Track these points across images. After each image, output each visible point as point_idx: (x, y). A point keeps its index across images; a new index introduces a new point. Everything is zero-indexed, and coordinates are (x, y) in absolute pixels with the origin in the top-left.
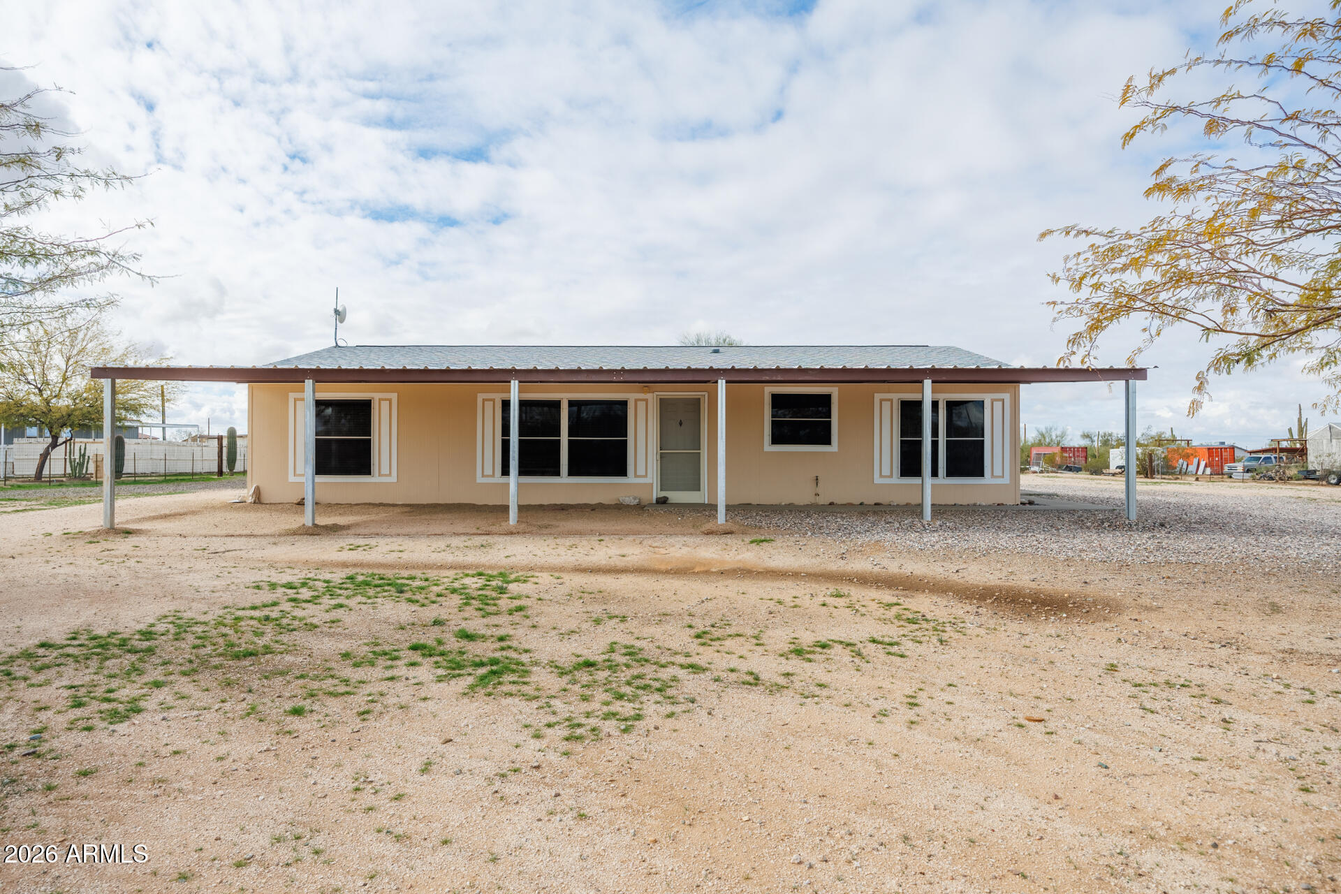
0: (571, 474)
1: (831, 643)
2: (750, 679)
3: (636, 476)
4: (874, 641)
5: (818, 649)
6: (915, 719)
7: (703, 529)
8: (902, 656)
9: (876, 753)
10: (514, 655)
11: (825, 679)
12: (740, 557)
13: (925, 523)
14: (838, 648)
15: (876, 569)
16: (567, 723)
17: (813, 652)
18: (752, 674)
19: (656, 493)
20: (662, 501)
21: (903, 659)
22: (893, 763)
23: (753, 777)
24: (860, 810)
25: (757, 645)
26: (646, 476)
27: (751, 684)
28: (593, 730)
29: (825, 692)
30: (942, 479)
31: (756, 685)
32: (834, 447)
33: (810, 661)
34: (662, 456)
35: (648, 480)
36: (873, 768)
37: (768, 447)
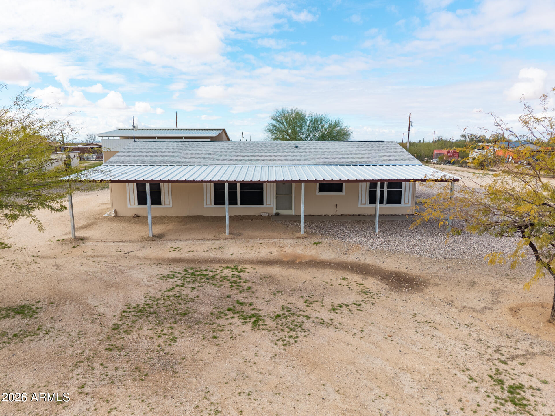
0: (242, 204)
1: (342, 305)
2: (321, 321)
3: (267, 204)
4: (354, 304)
5: (339, 308)
6: (362, 336)
7: (296, 236)
8: (361, 311)
9: (352, 348)
10: (257, 312)
11: (341, 321)
12: (310, 253)
13: (376, 234)
14: (344, 306)
15: (357, 260)
16: (281, 340)
17: (337, 309)
18: (322, 319)
19: (274, 211)
20: (277, 214)
21: (361, 312)
22: (356, 350)
23: (326, 356)
24: (349, 364)
25: (322, 306)
26: (271, 204)
27: (322, 323)
28: (288, 342)
29: (341, 327)
30: (385, 205)
31: (324, 324)
32: (343, 193)
33: (337, 313)
34: (277, 197)
35: (272, 206)
36: (351, 353)
37: (318, 193)
